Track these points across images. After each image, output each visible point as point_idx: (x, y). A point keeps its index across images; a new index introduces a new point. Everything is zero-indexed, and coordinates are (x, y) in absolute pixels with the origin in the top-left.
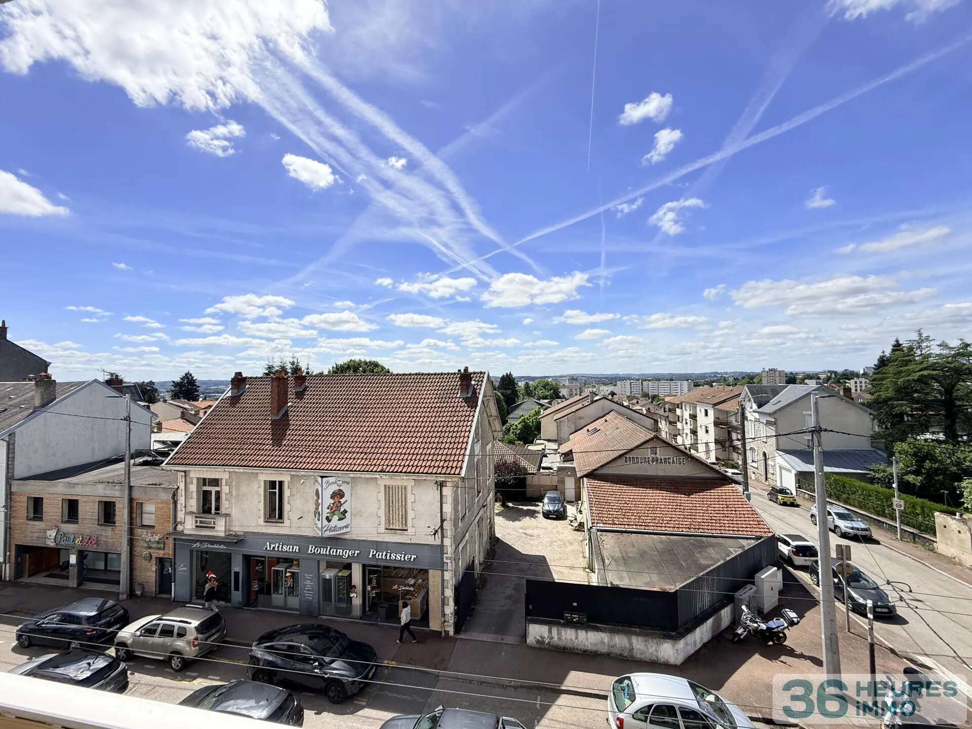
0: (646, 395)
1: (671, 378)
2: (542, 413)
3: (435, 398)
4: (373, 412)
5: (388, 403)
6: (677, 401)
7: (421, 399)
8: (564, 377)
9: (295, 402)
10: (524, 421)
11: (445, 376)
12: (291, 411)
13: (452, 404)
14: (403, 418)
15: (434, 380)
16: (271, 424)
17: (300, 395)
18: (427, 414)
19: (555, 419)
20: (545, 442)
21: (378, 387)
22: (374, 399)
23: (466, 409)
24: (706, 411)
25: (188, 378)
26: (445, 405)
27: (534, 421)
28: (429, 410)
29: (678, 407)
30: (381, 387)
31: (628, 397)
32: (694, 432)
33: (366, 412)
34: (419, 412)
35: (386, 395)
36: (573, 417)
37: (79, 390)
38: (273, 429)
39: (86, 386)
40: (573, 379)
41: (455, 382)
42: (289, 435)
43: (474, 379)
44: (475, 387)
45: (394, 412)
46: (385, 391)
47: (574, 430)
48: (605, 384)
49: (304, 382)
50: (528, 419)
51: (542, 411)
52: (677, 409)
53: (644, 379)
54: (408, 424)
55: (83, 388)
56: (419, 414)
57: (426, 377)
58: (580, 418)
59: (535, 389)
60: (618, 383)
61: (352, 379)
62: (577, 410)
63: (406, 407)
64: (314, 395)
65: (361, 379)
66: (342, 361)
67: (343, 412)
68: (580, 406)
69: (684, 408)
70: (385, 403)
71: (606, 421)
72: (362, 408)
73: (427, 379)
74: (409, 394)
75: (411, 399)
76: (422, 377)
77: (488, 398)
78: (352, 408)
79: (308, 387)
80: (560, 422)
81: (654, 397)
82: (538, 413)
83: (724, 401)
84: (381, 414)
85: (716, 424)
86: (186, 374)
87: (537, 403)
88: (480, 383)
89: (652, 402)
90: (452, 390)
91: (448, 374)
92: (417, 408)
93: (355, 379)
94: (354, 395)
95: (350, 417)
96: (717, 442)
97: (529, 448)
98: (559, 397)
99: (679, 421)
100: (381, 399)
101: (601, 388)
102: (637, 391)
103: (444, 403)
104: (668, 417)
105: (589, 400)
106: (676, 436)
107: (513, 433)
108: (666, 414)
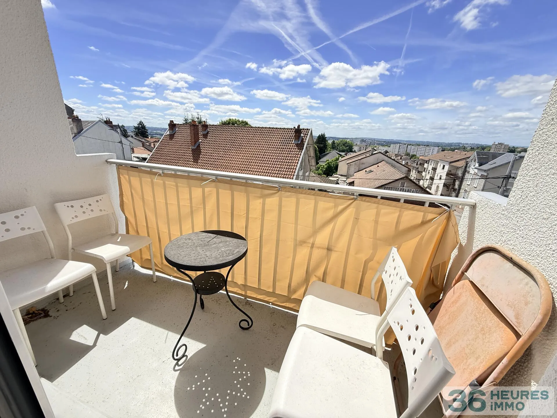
0: (408, 154)
1: (427, 145)
2: (340, 159)
3: (280, 143)
4: (245, 148)
5: (253, 144)
6: (426, 159)
7: (272, 143)
8: (357, 139)
9: (203, 140)
10: (328, 163)
11: (286, 130)
12: (201, 145)
13: (289, 147)
14: (261, 153)
15: (279, 132)
16: (191, 151)
17: (205, 136)
18: (275, 152)
19: (347, 163)
20: (340, 176)
21: (247, 134)
22: (245, 141)
23: (296, 150)
24: (444, 166)
25: (141, 125)
26: (285, 147)
27: (335, 164)
28: (276, 149)
29: (426, 163)
30: (249, 134)
31: (396, 155)
32: (432, 179)
33: (241, 148)
34: (270, 150)
35: (252, 139)
36: (358, 163)
37: (93, 126)
38: (193, 154)
39: (96, 123)
40: (363, 140)
41: (291, 134)
42: (201, 157)
43: (302, 133)
44: (303, 138)
45: (256, 149)
46: (251, 137)
47: (357, 171)
48: (383, 145)
49: (207, 129)
50: (331, 163)
51: (340, 158)
52: (425, 164)
53: (409, 144)
54: (264, 156)
55: (94, 125)
56: (270, 151)
57: (275, 130)
58: (363, 164)
59: (338, 145)
60: (392, 145)
61: (233, 129)
62: (361, 159)
63: (263, 147)
64: (213, 136)
65: (238, 129)
66: (225, 119)
67: (229, 147)
68: (364, 156)
69: (430, 163)
70: (251, 144)
71: (378, 166)
72: (239, 145)
73: (275, 131)
74: (265, 140)
75: (266, 142)
76: (273, 130)
77: (310, 145)
78: (234, 145)
79: (209, 132)
80: (350, 165)
81: (413, 156)
82: (338, 159)
83: (458, 161)
84: (249, 150)
85: (448, 175)
86: (140, 122)
87: (338, 153)
88: (306, 136)
89: (410, 159)
90: (289, 138)
91: (288, 129)
92: (269, 148)
93: (235, 129)
94: (234, 138)
95: (233, 150)
96: (445, 185)
97: (329, 178)
98: (352, 152)
99: (424, 171)
100: (249, 141)
101: (379, 148)
102: (402, 152)
103: (284, 146)
104: (418, 168)
105: (370, 153)
106: (420, 180)
107: (321, 170)
108: (417, 166)
